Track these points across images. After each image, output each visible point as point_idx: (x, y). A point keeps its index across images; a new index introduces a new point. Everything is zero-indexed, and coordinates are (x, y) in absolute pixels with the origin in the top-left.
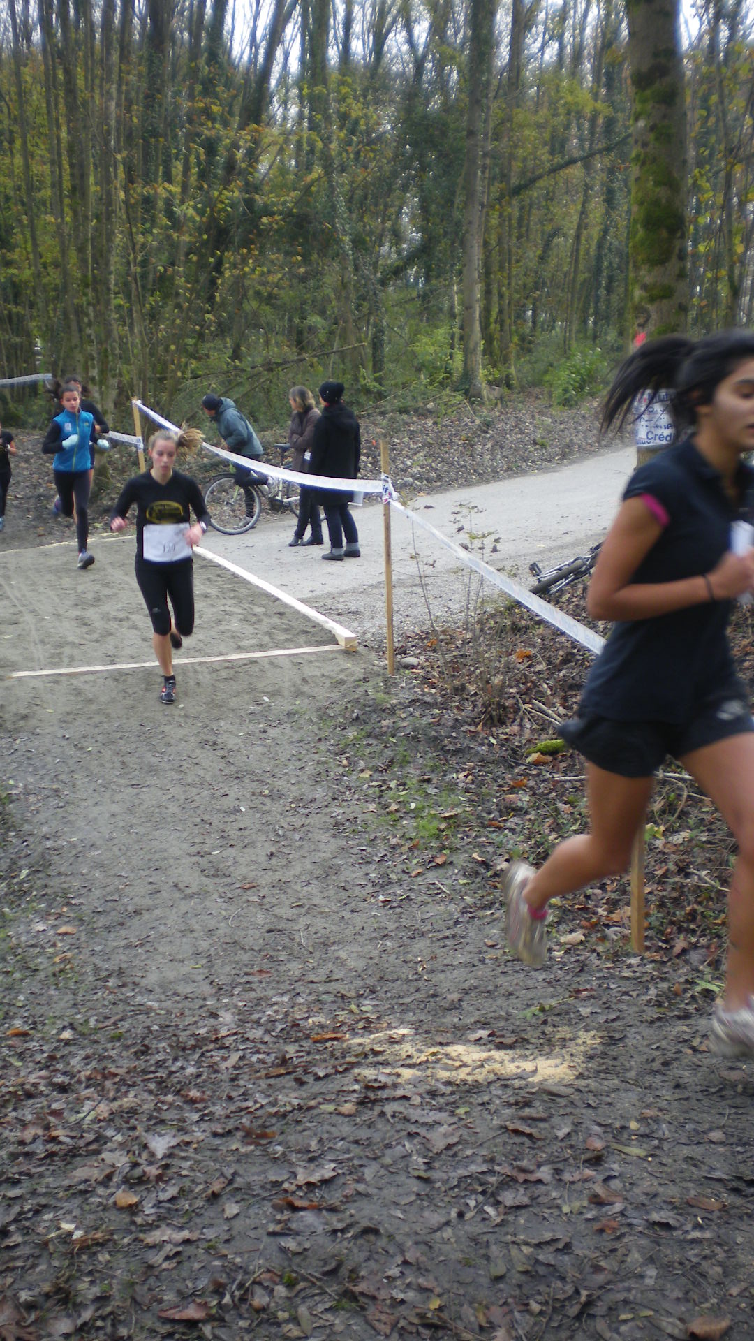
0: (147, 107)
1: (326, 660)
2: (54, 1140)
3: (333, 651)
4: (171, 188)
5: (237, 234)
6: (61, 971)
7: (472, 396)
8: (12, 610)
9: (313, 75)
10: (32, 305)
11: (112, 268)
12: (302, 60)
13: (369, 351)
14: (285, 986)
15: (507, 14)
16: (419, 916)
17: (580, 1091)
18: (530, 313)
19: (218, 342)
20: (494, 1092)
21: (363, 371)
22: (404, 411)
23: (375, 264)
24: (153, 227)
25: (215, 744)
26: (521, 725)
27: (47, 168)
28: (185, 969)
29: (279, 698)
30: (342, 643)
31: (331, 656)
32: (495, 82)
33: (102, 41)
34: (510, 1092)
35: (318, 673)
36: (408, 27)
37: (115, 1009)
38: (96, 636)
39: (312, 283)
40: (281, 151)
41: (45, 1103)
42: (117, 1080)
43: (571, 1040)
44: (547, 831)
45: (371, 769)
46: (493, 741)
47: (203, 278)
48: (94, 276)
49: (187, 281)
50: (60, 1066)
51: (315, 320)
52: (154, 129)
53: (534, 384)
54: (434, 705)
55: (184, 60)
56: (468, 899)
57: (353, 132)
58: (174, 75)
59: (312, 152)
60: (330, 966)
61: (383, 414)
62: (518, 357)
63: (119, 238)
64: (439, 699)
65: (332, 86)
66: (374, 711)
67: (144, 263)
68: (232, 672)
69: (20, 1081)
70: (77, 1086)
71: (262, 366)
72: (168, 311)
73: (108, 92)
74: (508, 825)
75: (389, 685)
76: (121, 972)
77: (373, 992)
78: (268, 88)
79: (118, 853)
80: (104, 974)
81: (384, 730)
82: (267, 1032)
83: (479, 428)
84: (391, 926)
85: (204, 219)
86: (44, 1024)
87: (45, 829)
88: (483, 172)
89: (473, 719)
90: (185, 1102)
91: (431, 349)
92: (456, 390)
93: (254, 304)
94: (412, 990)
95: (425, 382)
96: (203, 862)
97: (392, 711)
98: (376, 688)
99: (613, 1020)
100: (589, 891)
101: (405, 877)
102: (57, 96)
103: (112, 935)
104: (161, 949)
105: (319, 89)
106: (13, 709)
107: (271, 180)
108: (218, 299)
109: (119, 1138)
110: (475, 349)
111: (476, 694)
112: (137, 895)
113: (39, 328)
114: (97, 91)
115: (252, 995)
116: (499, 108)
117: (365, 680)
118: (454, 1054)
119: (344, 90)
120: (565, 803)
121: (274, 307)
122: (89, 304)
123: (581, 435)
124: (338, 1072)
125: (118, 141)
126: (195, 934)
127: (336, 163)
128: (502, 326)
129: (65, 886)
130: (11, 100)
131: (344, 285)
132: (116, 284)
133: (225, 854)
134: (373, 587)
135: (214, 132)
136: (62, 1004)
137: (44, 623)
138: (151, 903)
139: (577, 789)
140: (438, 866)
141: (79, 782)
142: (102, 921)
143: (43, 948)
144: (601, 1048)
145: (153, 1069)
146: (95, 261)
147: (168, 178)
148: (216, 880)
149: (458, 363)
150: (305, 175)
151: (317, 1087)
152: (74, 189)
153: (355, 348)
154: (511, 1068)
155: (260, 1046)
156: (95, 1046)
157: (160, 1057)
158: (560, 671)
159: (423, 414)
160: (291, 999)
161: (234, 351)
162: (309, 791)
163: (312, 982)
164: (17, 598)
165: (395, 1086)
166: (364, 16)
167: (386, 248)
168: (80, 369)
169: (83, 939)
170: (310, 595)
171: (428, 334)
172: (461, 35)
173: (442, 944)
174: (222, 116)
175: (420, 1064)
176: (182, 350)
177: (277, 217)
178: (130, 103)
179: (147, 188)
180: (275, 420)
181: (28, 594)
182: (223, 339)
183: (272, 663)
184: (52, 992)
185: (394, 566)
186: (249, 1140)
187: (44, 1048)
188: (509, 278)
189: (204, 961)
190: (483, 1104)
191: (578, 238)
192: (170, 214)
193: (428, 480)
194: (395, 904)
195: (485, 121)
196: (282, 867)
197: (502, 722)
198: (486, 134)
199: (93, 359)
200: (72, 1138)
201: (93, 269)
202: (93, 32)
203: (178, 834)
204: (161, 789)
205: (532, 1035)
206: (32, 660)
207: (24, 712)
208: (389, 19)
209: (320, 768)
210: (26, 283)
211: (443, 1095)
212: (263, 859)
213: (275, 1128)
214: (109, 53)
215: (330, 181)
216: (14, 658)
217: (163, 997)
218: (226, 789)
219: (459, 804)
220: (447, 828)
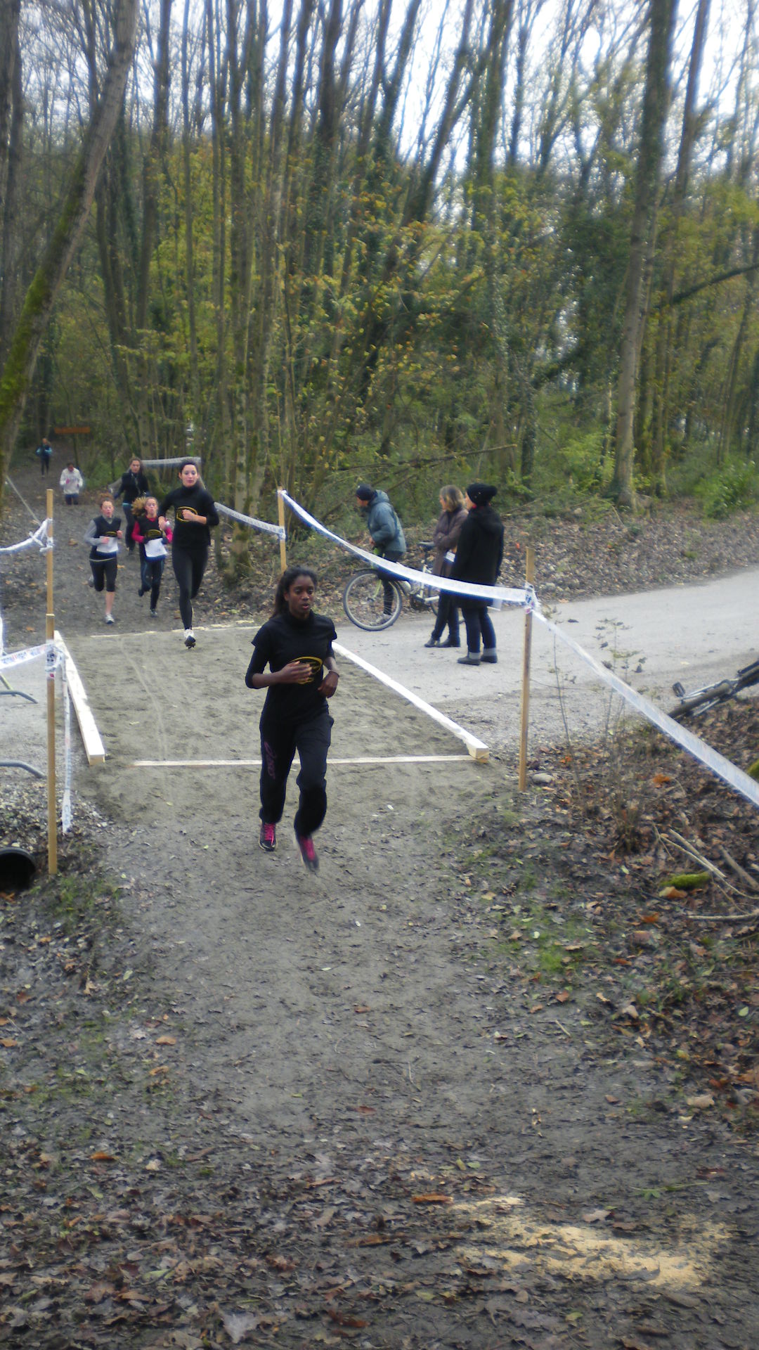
0: (313, 199)
1: (454, 771)
2: (124, 1302)
3: (463, 762)
4: (331, 280)
5: (393, 330)
6: (155, 1086)
7: (621, 503)
8: (142, 695)
9: (480, 175)
10: (186, 390)
11: (267, 357)
12: (469, 159)
13: (519, 452)
14: (388, 1128)
15: (677, 122)
16: (536, 1058)
17: (704, 1301)
18: (683, 422)
19: (367, 434)
20: (611, 1295)
21: (511, 473)
22: (550, 515)
23: (530, 366)
24: (310, 318)
25: (334, 851)
26: (655, 856)
27: (210, 255)
28: (285, 1097)
29: (404, 808)
30: (473, 755)
31: (461, 766)
32: (662, 189)
33: (271, 131)
34: (628, 1296)
35: (445, 783)
36: (576, 130)
37: (209, 1139)
38: (222, 728)
39: (465, 381)
40: (442, 249)
41: (121, 1251)
42: (200, 1230)
43: (697, 1232)
44: (678, 974)
45: (495, 891)
46: (625, 870)
47: (357, 371)
48: (249, 363)
49: (341, 374)
50: (142, 1205)
51: (466, 418)
52: (318, 221)
53: (685, 494)
54: (565, 827)
55: (351, 155)
56: (590, 1044)
57: (515, 234)
58: (341, 168)
59: (473, 251)
60: (437, 1108)
61: (529, 516)
62: (669, 466)
63: (276, 328)
64: (571, 822)
65: (498, 187)
66: (502, 829)
67: (300, 353)
68: (357, 776)
69: (98, 1217)
70: (157, 1231)
71: (410, 462)
72: (320, 402)
73: (274, 182)
74: (637, 963)
75: (519, 802)
76: (217, 1095)
77: (482, 1145)
78: (433, 186)
79: (226, 961)
80: (200, 1095)
81: (511, 850)
82: (366, 1183)
83: (626, 537)
84: (506, 1067)
85: (362, 313)
86: (131, 1150)
87: (153, 929)
88: (645, 279)
89: (605, 845)
90: (270, 1269)
91: (582, 454)
92: (605, 497)
93: (406, 399)
94: (524, 1148)
95: (573, 487)
96: (313, 978)
97: (520, 830)
98: (504, 804)
99: (744, 1211)
100: (720, 1045)
101: (523, 1013)
102: (224, 184)
103: (212, 1050)
104: (261, 1071)
105: (485, 189)
106: (132, 799)
107: (431, 277)
108: (370, 393)
109: (194, 1310)
110: (626, 457)
111: (610, 819)
112: (241, 1008)
113: (192, 411)
114: (264, 181)
115: (353, 1135)
116: (665, 215)
117: (494, 794)
118: (567, 1239)
119: (510, 191)
120: (699, 944)
121: (424, 402)
122: (242, 391)
123: (730, 549)
124: (439, 1249)
125: (281, 231)
126: (298, 1058)
127: (497, 265)
128: (655, 434)
129: (168, 992)
130: (179, 184)
131: (498, 385)
132: (270, 373)
133: (336, 971)
134: (508, 696)
135: (376, 227)
136: (153, 1127)
137: (171, 712)
138: (255, 1018)
139: (712, 930)
140: (559, 1003)
141: (192, 881)
142: (203, 1033)
143: (139, 1058)
144: (730, 1246)
145: (240, 1219)
146: (251, 348)
147: (329, 271)
148: (325, 999)
149: (608, 469)
150: (466, 274)
151: (415, 1266)
152: (234, 277)
153: (505, 449)
154: (631, 1263)
155: (357, 1202)
156: (182, 1183)
157: (249, 1204)
158: (700, 800)
159: (570, 519)
160: (394, 1145)
161: (383, 445)
162: (428, 910)
163: (418, 1126)
164: (147, 683)
165: (501, 1274)
166: (533, 118)
167: (541, 351)
168: (228, 455)
169: (182, 1051)
170: (443, 700)
171: (579, 439)
172: (629, 140)
173: (558, 1094)
174: (386, 212)
175: (530, 1248)
176: (331, 441)
177: (434, 315)
178: (295, 194)
179: (308, 279)
180: (420, 516)
181: (159, 680)
182: (373, 433)
183: (399, 770)
184: (144, 1112)
185: (532, 675)
186: (334, 1329)
187: (128, 1179)
188: (665, 386)
189: (305, 1090)
190: (597, 1310)
191: (737, 348)
192: (328, 307)
193: (571, 587)
194: (511, 1043)
195: (650, 228)
196: (395, 990)
197: (635, 851)
198: (650, 241)
199: (242, 446)
200: (144, 1302)
201: (249, 357)
202: (263, 122)
203: (289, 945)
204: (276, 895)
205: (653, 1220)
206: (156, 749)
207: (143, 802)
208: (558, 122)
209: (441, 886)
210: (182, 366)
211: (553, 1292)
212: (375, 980)
213: (365, 1316)
214: (277, 143)
215: (490, 281)
216: (138, 746)
217: (258, 1129)
218: (342, 901)
219: (585, 937)
220: (571, 962)
